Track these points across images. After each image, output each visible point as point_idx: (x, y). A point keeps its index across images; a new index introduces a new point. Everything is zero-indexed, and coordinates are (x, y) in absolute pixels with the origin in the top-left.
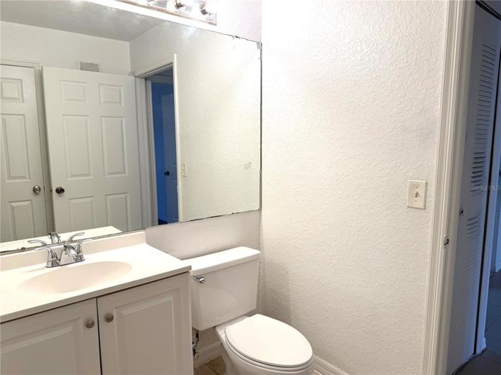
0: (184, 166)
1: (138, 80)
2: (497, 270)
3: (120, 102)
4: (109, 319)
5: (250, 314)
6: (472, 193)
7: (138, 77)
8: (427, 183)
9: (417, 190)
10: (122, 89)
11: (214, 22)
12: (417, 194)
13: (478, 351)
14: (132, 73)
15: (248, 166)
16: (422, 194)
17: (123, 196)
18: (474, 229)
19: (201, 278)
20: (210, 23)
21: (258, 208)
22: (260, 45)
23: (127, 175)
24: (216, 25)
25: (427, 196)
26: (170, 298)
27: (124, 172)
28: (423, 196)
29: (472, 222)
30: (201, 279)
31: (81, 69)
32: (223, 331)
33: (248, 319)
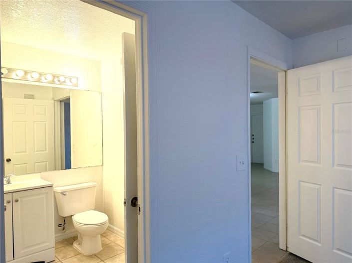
1: (56, 102)
3: (45, 114)
4: (17, 201)
7: (56, 101)
10: (47, 107)
14: (53, 98)
17: (45, 163)
21: (101, 164)
22: (101, 93)
23: (47, 151)
26: (44, 196)
27: (46, 150)
30: (64, 194)
31: (25, 98)
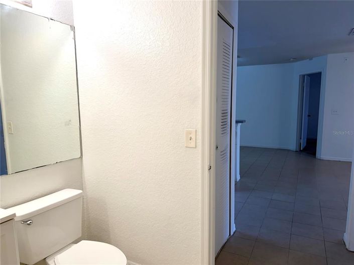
0: (10, 125)
2: (238, 181)
5: (76, 242)
6: (222, 135)
8: (196, 131)
9: (191, 136)
11: (30, 5)
12: (191, 138)
13: (232, 234)
15: (68, 123)
16: (193, 137)
18: (225, 158)
19: (27, 221)
20: (26, 5)
22: (73, 28)
24: (31, 7)
25: (197, 139)
28: (194, 139)
29: (223, 153)
30: (29, 222)
32: (52, 261)
33: (75, 246)
